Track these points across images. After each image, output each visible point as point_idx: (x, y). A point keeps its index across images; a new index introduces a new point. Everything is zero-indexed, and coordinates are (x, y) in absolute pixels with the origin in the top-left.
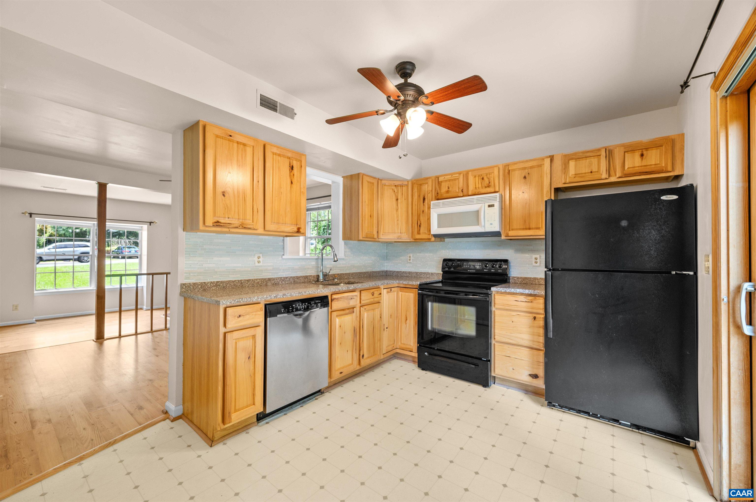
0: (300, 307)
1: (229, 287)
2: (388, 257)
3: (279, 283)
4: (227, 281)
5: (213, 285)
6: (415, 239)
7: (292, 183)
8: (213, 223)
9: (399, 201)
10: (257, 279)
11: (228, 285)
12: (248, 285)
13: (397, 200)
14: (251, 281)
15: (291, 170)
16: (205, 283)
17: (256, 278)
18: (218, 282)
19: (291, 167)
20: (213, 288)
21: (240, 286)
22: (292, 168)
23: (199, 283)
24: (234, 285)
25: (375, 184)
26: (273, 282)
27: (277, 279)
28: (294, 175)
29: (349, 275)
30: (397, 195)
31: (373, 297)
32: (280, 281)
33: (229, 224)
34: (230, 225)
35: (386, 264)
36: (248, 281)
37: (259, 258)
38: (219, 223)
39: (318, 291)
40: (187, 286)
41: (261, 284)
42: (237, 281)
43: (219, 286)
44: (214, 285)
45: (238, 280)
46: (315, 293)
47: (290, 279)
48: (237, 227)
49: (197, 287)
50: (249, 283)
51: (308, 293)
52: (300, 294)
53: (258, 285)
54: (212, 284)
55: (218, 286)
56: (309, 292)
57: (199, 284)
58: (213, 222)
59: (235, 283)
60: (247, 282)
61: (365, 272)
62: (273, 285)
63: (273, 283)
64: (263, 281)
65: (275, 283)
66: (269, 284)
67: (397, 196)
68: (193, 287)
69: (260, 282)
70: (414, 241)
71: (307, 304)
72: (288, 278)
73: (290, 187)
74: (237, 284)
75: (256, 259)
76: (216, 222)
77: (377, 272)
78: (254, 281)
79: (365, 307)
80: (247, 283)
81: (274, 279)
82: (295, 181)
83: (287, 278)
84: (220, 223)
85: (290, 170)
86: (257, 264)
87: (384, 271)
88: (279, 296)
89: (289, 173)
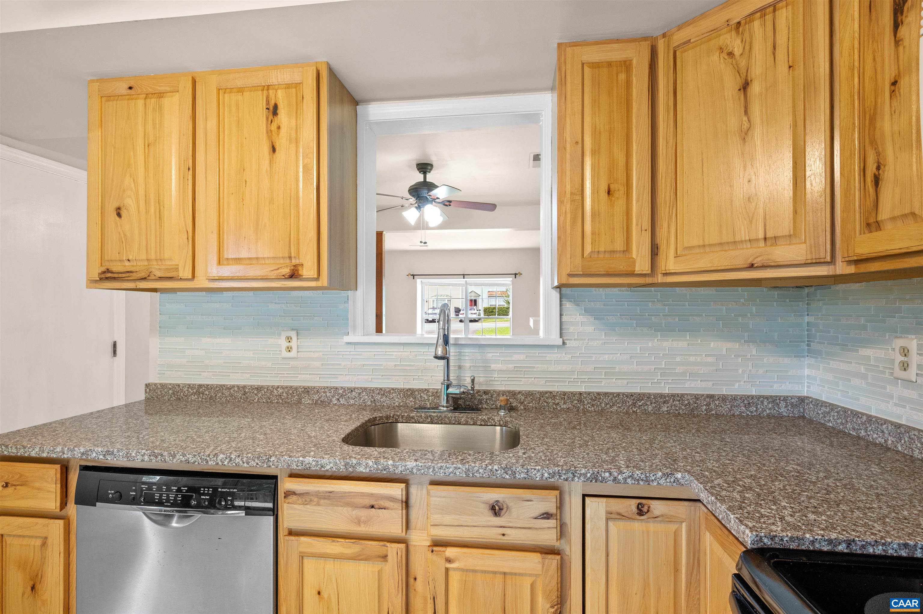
0: (161, 496)
1: (221, 399)
2: (814, 346)
3: (331, 401)
4: (217, 386)
5: (192, 392)
6: (857, 262)
7: (274, 150)
8: (99, 274)
9: (756, 88)
10: (278, 387)
11: (220, 395)
12: (258, 399)
13: (745, 87)
14: (265, 390)
15: (271, 117)
16: (179, 385)
17: (276, 384)
18: (200, 386)
19: (271, 108)
20: (193, 397)
21: (241, 398)
22: (275, 111)
23: (170, 384)
24: (231, 395)
25: (634, 62)
26: (316, 397)
27: (326, 390)
28: (279, 128)
29: (580, 401)
30: (743, 63)
31: (497, 521)
32: (333, 397)
33: (128, 272)
34: (131, 274)
35: (807, 372)
36: (259, 389)
37: (289, 339)
38: (110, 272)
39: (219, 458)
40: (151, 388)
41: (287, 398)
42: (236, 389)
43: (203, 394)
44: (195, 391)
45: (238, 386)
46: (207, 462)
47: (360, 394)
48: (145, 278)
49: (166, 393)
50: (260, 395)
51: (183, 459)
52: (156, 457)
53: (281, 402)
54: (190, 390)
55: (201, 395)
56: (184, 455)
57: (170, 386)
58: (100, 271)
59: (232, 391)
60: (256, 392)
61: (661, 396)
62: (315, 404)
63: (317, 401)
64: (291, 392)
65: (321, 401)
66: (306, 400)
67: (743, 71)
68: (160, 391)
69: (284, 394)
70: (851, 269)
71: (187, 491)
72: (356, 391)
73: (267, 162)
74: (236, 394)
75: (284, 344)
76: (104, 272)
77: (734, 398)
78: (271, 389)
79: (450, 552)
80: (256, 395)
81: (317, 390)
82: (282, 142)
83: (352, 390)
84: (112, 272)
85: (267, 119)
86: (285, 354)
87: (785, 399)
88: (94, 455)
89: (267, 127)
